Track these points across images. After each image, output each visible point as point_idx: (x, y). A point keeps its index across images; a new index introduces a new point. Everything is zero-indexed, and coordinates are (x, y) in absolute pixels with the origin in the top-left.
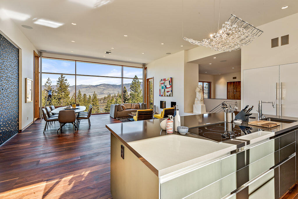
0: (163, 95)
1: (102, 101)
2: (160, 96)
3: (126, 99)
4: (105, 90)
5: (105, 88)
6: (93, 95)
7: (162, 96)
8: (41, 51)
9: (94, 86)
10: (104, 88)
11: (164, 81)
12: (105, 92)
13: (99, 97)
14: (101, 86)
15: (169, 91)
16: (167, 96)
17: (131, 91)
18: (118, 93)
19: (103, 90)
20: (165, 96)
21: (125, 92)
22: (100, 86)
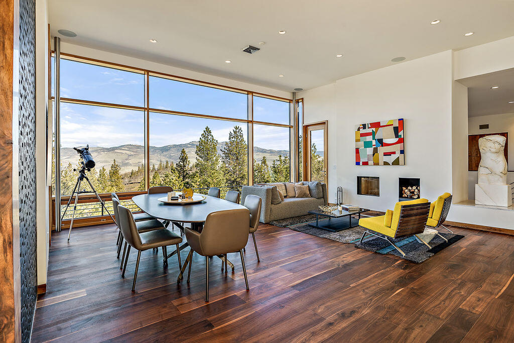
0: (371, 163)
1: (127, 180)
2: (358, 164)
3: (187, 174)
4: (130, 158)
5: (132, 153)
6: (112, 167)
7: (366, 164)
8: (59, 35)
9: (107, 149)
10: (128, 152)
11: (374, 129)
12: (130, 162)
13: (123, 171)
14: (123, 148)
15: (394, 153)
16: (386, 163)
17: (198, 158)
18: (160, 164)
19: (127, 156)
20: (377, 164)
21: (184, 159)
22: (121, 149)
